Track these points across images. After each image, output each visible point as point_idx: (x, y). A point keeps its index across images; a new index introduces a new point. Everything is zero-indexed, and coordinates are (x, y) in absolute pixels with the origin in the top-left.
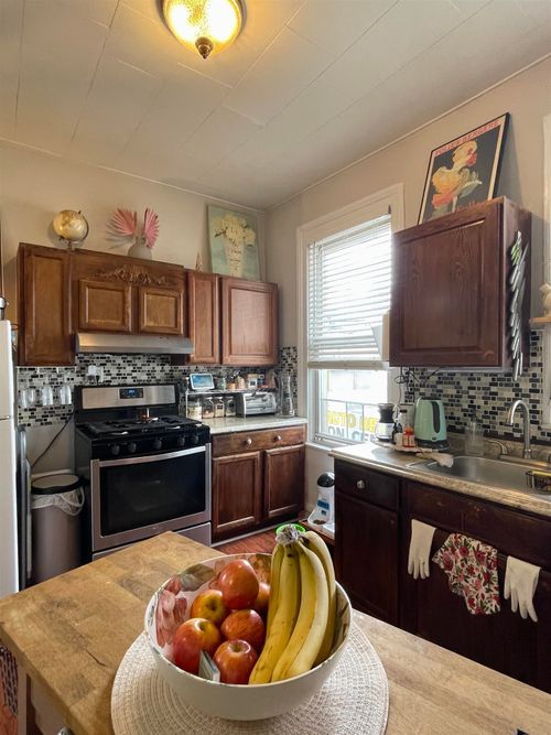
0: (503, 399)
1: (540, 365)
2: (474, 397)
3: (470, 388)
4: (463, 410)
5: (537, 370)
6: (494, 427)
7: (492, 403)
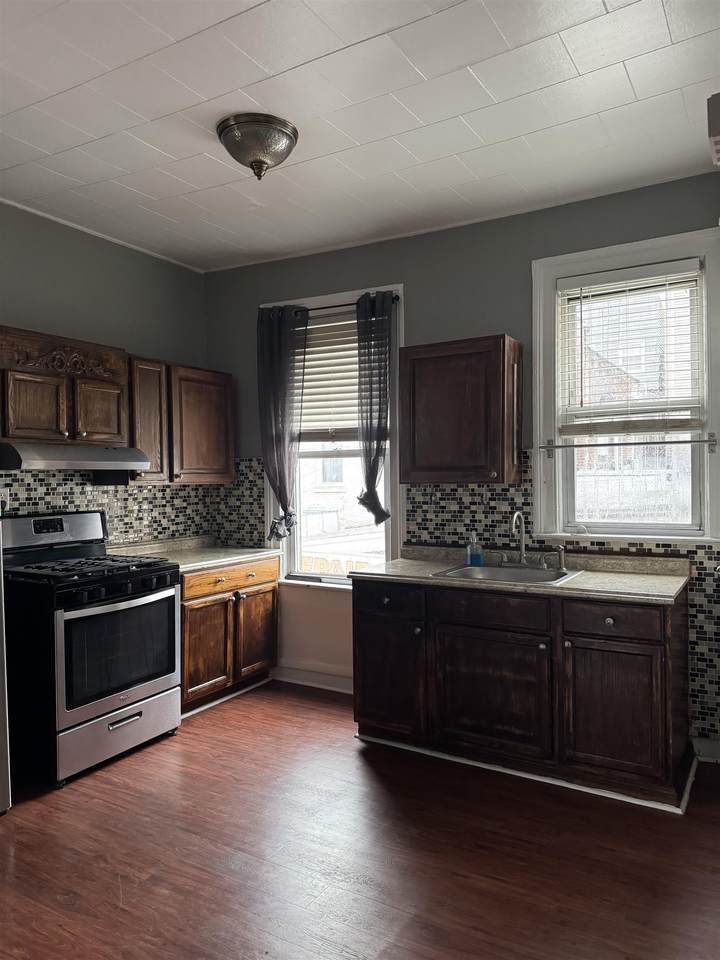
0: (501, 513)
1: (531, 481)
2: (475, 512)
3: (471, 503)
4: (465, 525)
5: (527, 486)
6: (494, 540)
7: (491, 517)
